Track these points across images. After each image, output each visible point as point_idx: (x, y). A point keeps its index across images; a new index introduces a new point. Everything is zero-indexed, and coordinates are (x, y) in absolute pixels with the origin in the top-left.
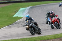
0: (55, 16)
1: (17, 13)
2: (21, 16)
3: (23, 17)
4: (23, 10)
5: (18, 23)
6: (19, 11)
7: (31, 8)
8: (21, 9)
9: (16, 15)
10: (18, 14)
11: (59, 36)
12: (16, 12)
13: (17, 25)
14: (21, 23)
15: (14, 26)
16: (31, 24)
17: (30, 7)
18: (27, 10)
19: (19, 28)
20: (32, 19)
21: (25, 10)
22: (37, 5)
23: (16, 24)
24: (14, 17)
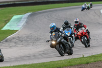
0: (82, 26)
1: (8, 24)
2: (15, 29)
3: (18, 30)
4: (18, 19)
5: (10, 41)
6: (11, 20)
7: (31, 15)
8: (15, 17)
9: (6, 28)
10: (10, 26)
11: (78, 62)
12: (6, 22)
13: (7, 43)
14: (14, 40)
15: (4, 45)
16: (60, 39)
17: (29, 13)
18: (25, 18)
19: (11, 49)
20: (60, 30)
21: (21, 18)
22: (41, 10)
23: (6, 41)
24: (4, 30)
